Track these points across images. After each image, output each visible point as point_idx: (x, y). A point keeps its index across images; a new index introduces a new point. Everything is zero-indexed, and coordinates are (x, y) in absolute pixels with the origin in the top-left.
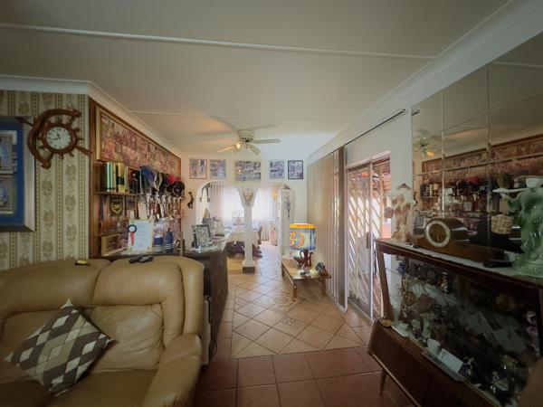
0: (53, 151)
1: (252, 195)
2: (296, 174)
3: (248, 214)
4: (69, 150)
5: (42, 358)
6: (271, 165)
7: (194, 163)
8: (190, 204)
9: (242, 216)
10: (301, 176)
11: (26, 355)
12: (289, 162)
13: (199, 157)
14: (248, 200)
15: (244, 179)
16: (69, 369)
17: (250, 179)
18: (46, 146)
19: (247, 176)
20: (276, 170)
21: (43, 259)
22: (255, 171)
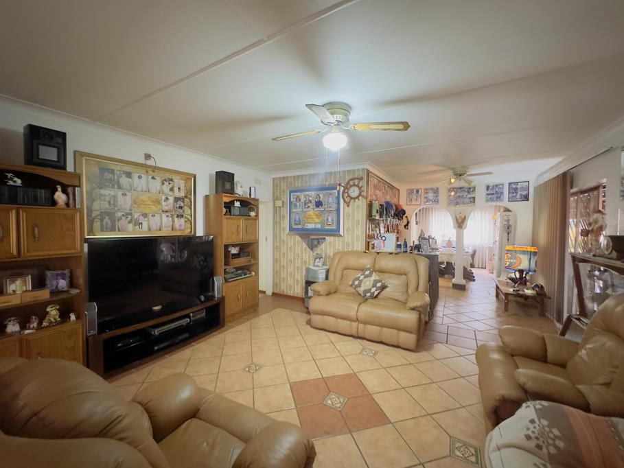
0: (351, 198)
1: (465, 218)
2: (518, 196)
3: (460, 238)
4: (358, 197)
5: (362, 285)
6: (488, 188)
7: (410, 192)
8: (406, 226)
9: (454, 239)
10: (526, 198)
11: (356, 283)
12: (510, 184)
13: (415, 187)
14: (460, 223)
15: (457, 204)
16: (372, 291)
17: (464, 203)
18: (349, 196)
19: (459, 201)
20: (494, 193)
21: (346, 250)
22: (469, 196)
